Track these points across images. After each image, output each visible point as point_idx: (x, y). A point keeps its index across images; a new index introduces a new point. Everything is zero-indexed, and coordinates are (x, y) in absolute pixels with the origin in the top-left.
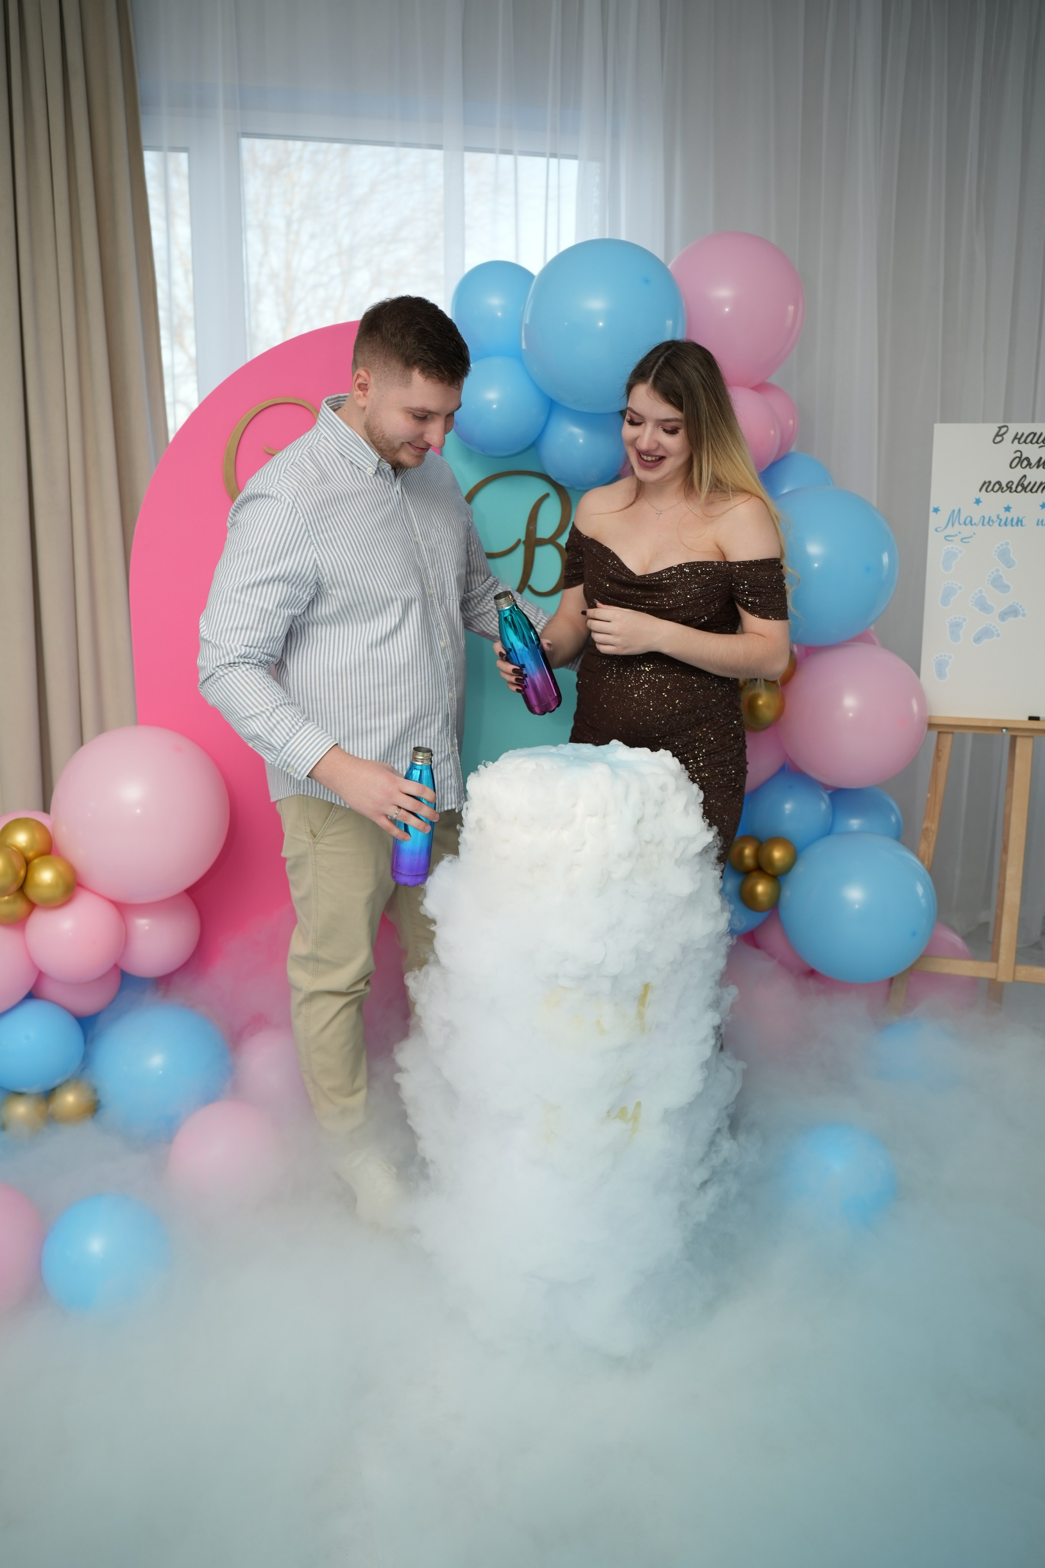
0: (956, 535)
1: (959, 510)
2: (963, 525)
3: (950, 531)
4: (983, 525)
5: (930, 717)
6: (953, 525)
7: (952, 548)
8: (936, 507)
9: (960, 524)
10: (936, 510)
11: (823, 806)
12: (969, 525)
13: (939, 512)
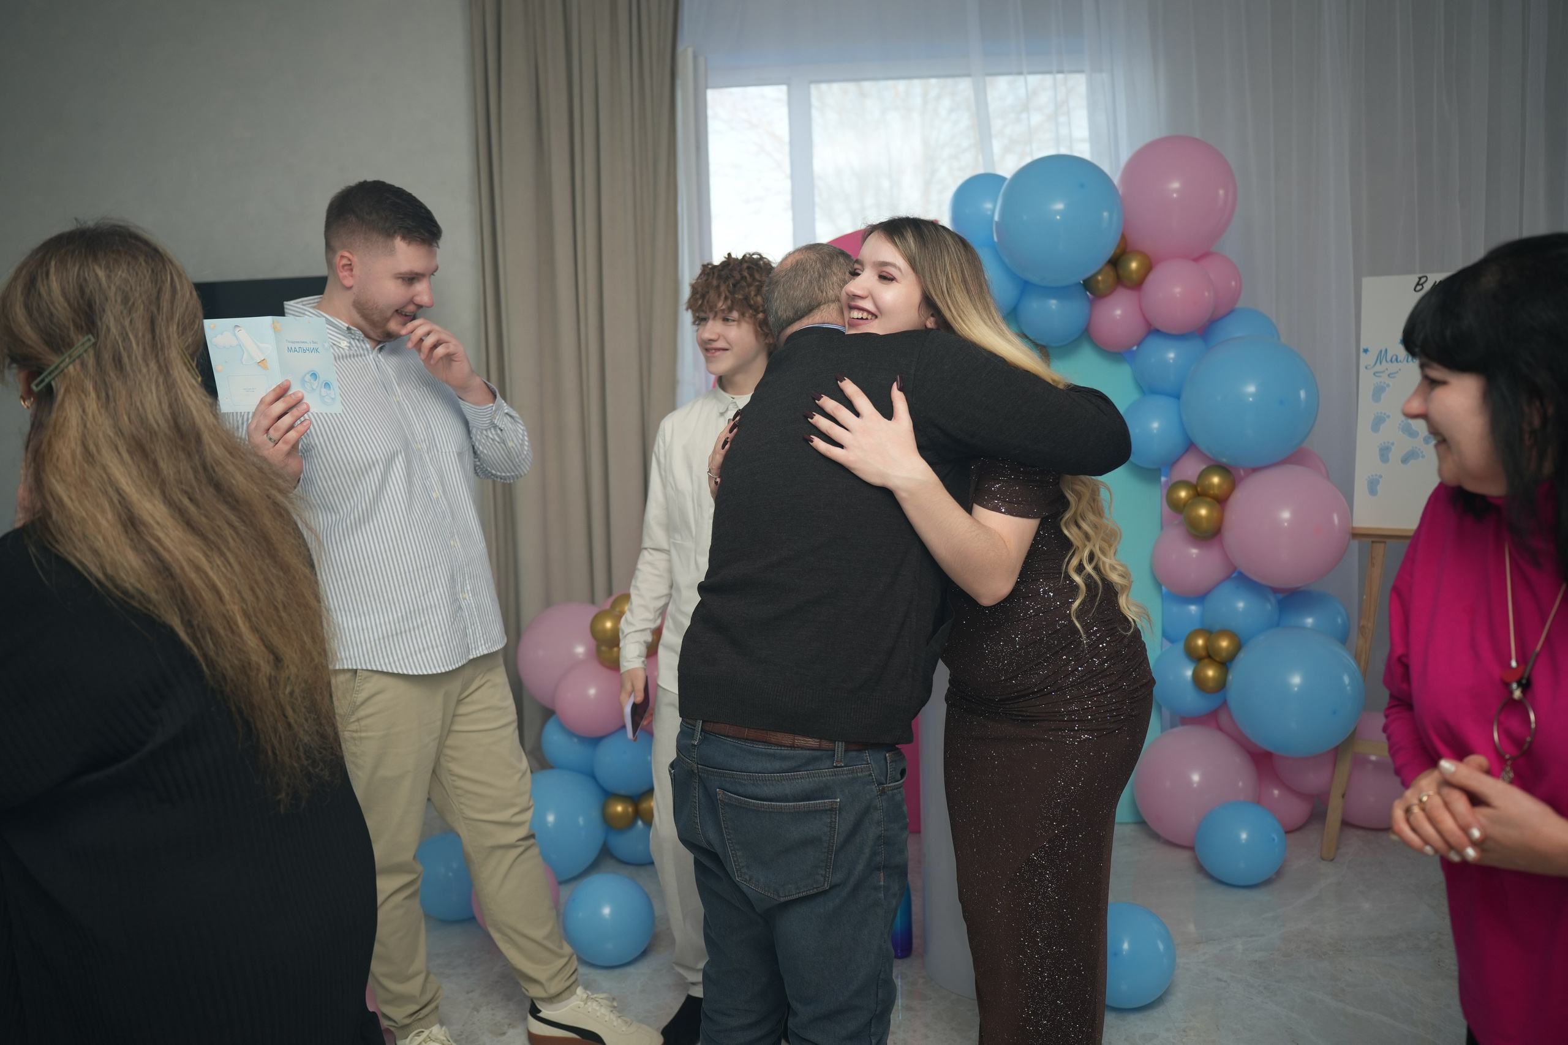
0: (1384, 371)
1: (1386, 350)
2: (1390, 363)
3: (1378, 368)
4: (1407, 361)
5: (1353, 528)
6: (1381, 363)
7: (1381, 382)
8: (1365, 348)
9: (1386, 361)
10: (1366, 351)
11: (1269, 607)
12: (1395, 362)
13: (1368, 353)
